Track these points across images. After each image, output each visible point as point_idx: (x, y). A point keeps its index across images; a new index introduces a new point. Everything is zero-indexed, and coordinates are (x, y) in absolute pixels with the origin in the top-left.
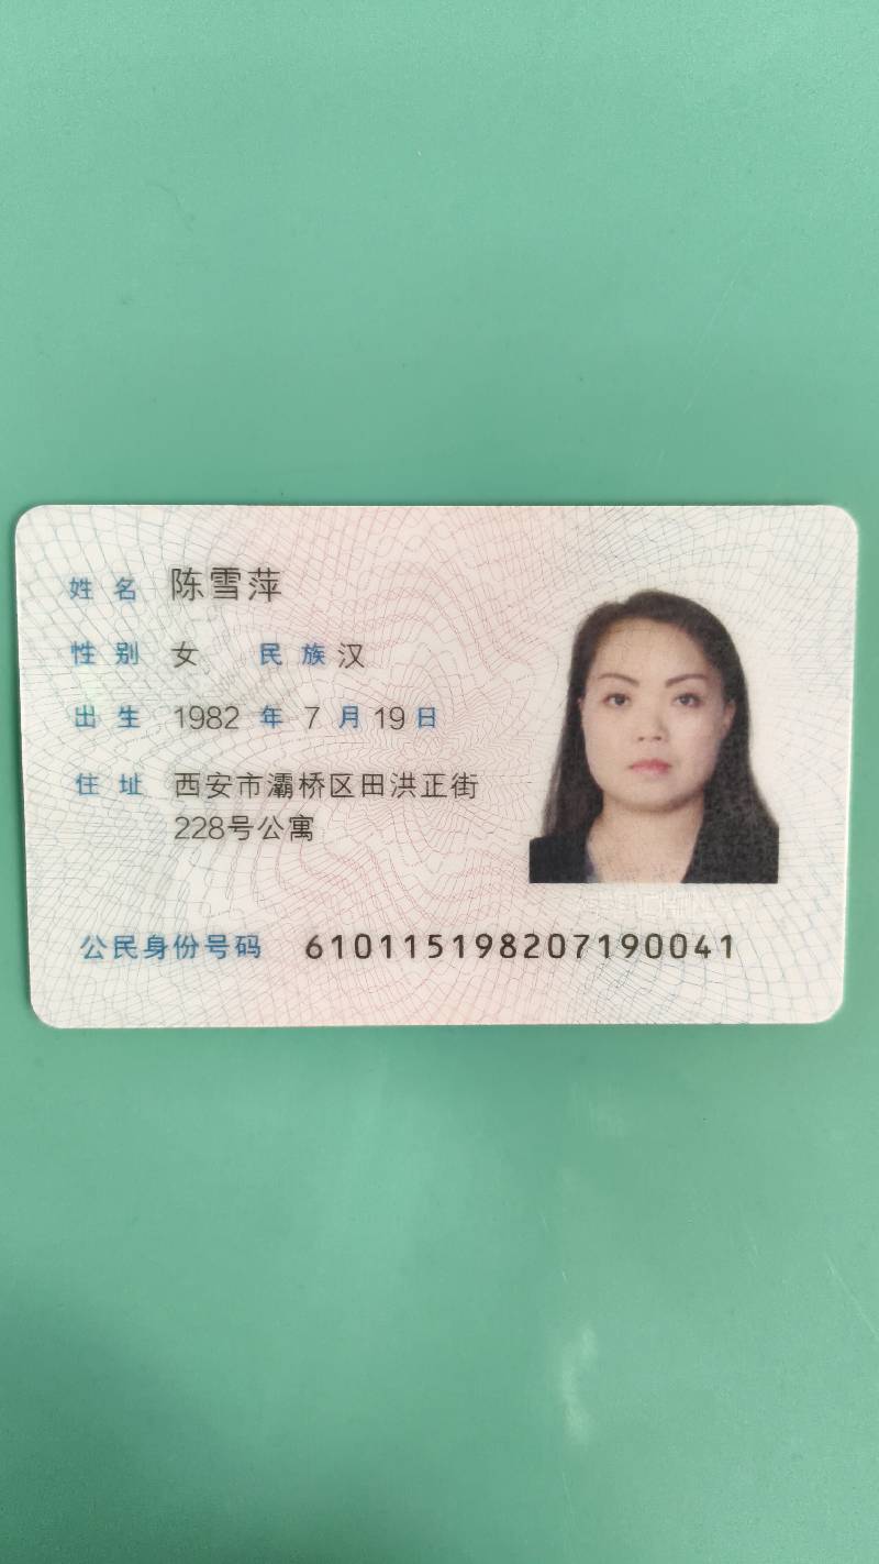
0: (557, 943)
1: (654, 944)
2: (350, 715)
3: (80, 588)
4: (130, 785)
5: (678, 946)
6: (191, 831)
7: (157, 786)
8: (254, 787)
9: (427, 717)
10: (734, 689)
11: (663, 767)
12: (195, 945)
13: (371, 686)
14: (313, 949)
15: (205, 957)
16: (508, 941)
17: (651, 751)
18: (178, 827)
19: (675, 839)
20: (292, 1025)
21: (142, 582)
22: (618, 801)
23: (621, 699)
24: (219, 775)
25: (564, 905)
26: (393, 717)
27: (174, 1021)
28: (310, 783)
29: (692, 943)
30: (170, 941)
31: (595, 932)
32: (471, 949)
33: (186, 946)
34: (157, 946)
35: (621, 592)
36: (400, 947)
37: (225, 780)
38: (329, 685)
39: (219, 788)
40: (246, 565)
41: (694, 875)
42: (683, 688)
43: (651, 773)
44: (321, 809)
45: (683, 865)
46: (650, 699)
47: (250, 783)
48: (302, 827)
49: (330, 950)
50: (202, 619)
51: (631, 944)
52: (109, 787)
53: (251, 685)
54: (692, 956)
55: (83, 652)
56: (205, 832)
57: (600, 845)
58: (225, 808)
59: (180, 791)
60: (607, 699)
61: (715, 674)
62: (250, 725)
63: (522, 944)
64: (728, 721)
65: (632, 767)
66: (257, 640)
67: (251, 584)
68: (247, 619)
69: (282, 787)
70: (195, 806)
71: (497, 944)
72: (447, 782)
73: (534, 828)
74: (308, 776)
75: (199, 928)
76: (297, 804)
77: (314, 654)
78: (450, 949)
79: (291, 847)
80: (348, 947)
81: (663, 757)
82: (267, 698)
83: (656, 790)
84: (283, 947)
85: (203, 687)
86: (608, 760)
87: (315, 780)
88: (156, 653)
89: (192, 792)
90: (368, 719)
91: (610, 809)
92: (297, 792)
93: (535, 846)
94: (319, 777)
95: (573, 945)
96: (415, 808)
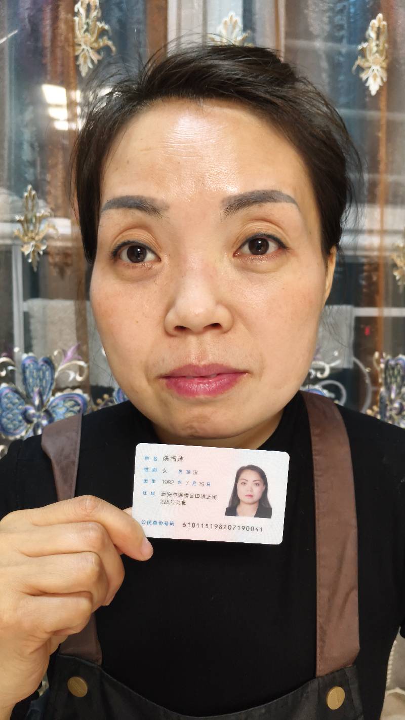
0: (230, 527)
1: (248, 528)
2: (194, 483)
3: (147, 458)
4: (153, 493)
5: (252, 529)
6: (163, 502)
7: (158, 494)
9: (209, 484)
10: (265, 483)
11: (251, 496)
12: (162, 523)
13: (198, 478)
14: (184, 525)
15: (164, 525)
16: (221, 526)
17: (249, 493)
18: (161, 502)
19: (253, 509)
21: (158, 458)
22: (243, 502)
23: (244, 483)
26: (202, 484)
29: (255, 528)
30: (158, 522)
31: (237, 525)
32: (213, 527)
33: (161, 523)
34: (155, 523)
35: (246, 465)
36: (200, 526)
37: (170, 493)
38: (191, 478)
39: (169, 495)
40: (177, 456)
41: (256, 516)
42: (256, 482)
43: (250, 497)
44: (187, 500)
45: (254, 514)
46: (250, 484)
47: (175, 494)
48: (184, 503)
49: (187, 525)
50: (169, 464)
51: (244, 528)
52: (149, 493)
53: (176, 477)
54: (255, 531)
55: (146, 469)
56: (166, 503)
57: (239, 510)
58: (170, 498)
59: (162, 495)
60: (242, 483)
61: (262, 480)
62: (176, 483)
63: (223, 527)
64: (264, 488)
65: (246, 496)
66: (179, 469)
67: (178, 459)
68: (177, 465)
69: (181, 495)
70: (164, 498)
71: (219, 526)
72: (211, 496)
73: (227, 506)
75: (163, 520)
76: (183, 498)
77: (189, 472)
78: (210, 526)
79: (182, 505)
80: (191, 525)
81: (252, 494)
82: (179, 479)
83: (250, 500)
84: (179, 524)
85: (167, 477)
87: (187, 494)
88: (160, 470)
89: (164, 495)
90: (197, 484)
91: (241, 503)
92: (183, 496)
93: (227, 509)
95: (233, 527)
96: (205, 501)
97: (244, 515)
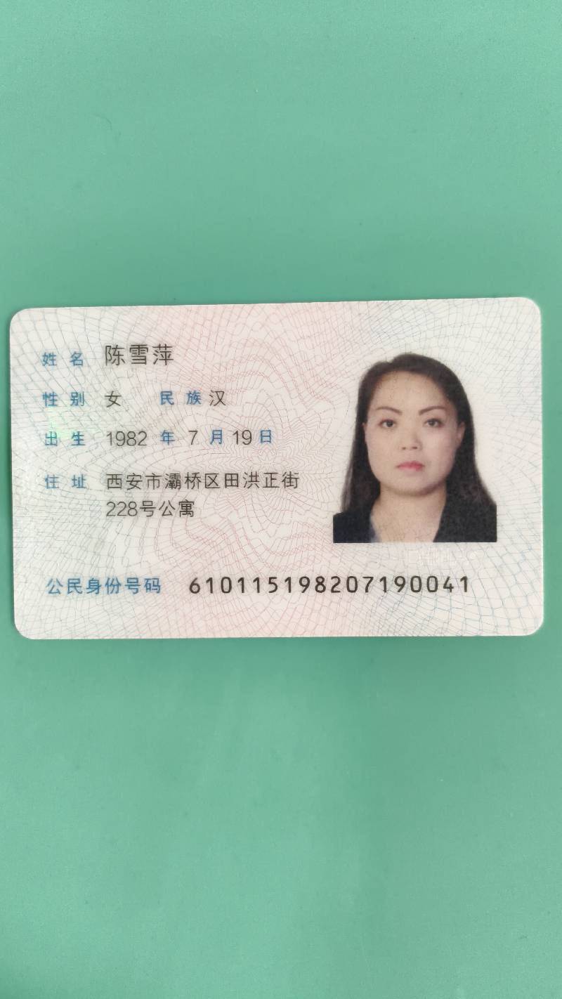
0: (352, 582)
1: (416, 582)
2: (217, 436)
3: (49, 358)
4: (79, 482)
5: (432, 584)
6: (116, 511)
7: (95, 483)
8: (156, 482)
9: (266, 436)
10: (463, 415)
11: (418, 466)
12: (119, 584)
13: (231, 417)
14: (194, 587)
15: (125, 592)
16: (320, 581)
17: (410, 456)
18: (108, 509)
19: (427, 514)
20: (182, 637)
21: (87, 355)
22: (390, 489)
23: (390, 423)
24: (134, 475)
25: (355, 557)
26: (244, 437)
27: (106, 634)
28: (191, 479)
29: (441, 582)
30: (103, 582)
31: (377, 575)
32: (296, 587)
33: (113, 585)
34: (94, 586)
35: (389, 355)
36: (251, 586)
37: (138, 478)
38: (204, 417)
39: (134, 483)
40: (151, 343)
41: (441, 537)
42: (431, 415)
43: (412, 470)
44: (198, 496)
45: (434, 529)
46: (409, 422)
47: (154, 480)
48: (187, 508)
49: (205, 588)
50: (126, 377)
51: (400, 583)
52: (65, 484)
53: (155, 418)
54: (442, 591)
55: (50, 398)
56: (125, 512)
57: (379, 518)
58: (138, 496)
59: (110, 486)
60: (381, 423)
61: (450, 405)
62: (153, 442)
63: (329, 584)
64: (460, 436)
65: (399, 467)
66: (158, 390)
67: (154, 354)
68: (152, 376)
69: (174, 482)
70: (119, 495)
71: (313, 583)
72: (280, 478)
73: (336, 507)
74: (190, 475)
75: (121, 574)
76: (184, 493)
77: (194, 398)
78: (283, 587)
79: (180, 521)
80: (217, 586)
81: (419, 460)
82: (165, 426)
83: (414, 482)
84: (175, 587)
85: (124, 419)
86: (383, 464)
87: (195, 477)
88: (96, 400)
89: (118, 486)
90: (229, 438)
91: (385, 495)
92: (184, 485)
93: (338, 520)
94: (198, 475)
95: (362, 584)
96: (259, 494)
97: (399, 537)
